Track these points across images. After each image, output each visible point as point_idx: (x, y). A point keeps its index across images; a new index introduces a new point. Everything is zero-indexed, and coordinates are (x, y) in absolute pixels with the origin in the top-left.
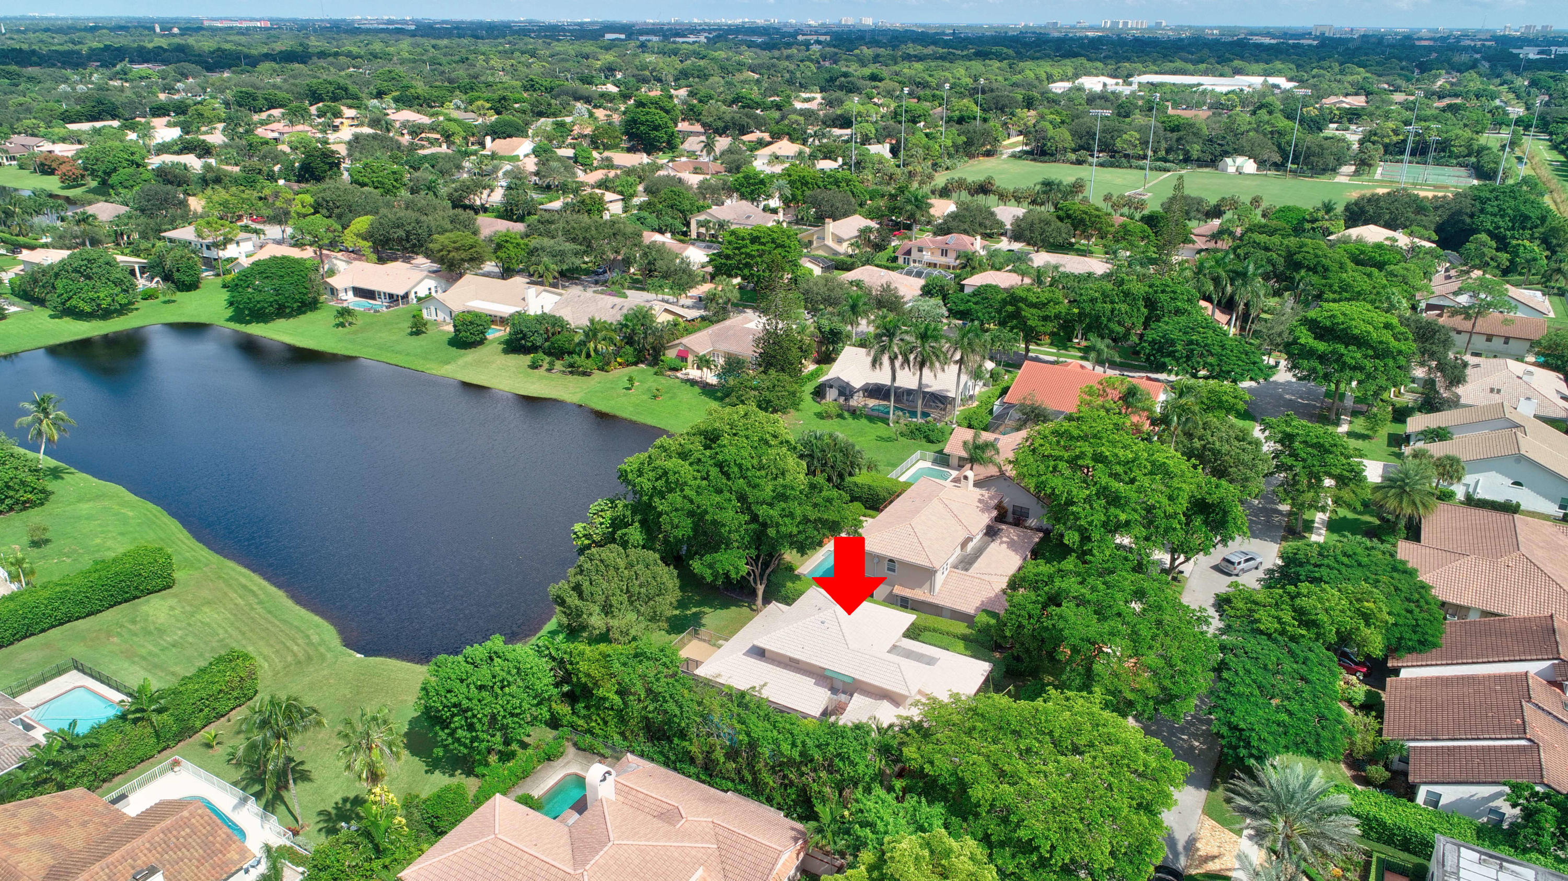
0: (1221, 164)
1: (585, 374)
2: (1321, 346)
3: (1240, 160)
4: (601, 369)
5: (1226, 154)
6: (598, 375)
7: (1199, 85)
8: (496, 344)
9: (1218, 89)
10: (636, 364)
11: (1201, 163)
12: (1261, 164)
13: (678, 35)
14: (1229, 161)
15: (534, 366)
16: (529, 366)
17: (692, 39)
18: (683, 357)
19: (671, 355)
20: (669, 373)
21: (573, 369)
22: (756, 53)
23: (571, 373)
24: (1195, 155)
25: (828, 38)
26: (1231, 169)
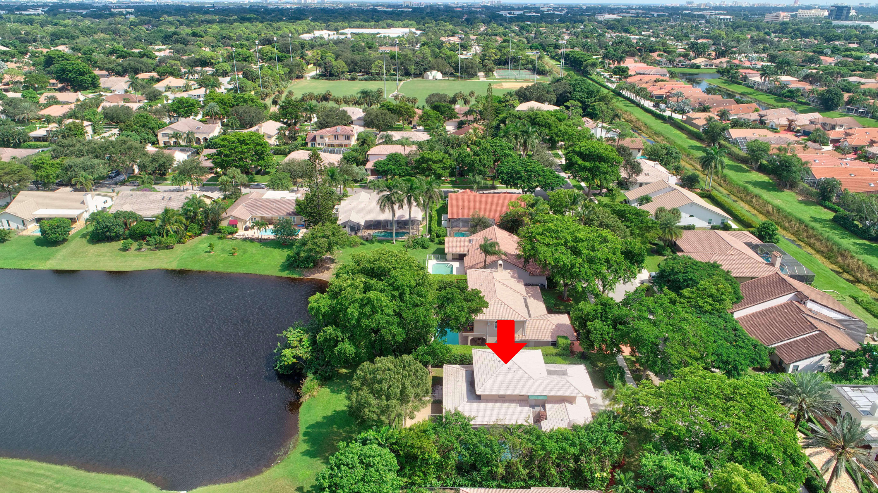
0: (425, 75)
1: (168, 248)
2: (588, 164)
3: (434, 72)
4: (179, 242)
5: (426, 70)
6: (178, 247)
7: (378, 33)
8: (78, 239)
9: (391, 36)
10: (200, 235)
11: (416, 75)
12: (444, 74)
13: (18, 9)
14: (429, 73)
15: (125, 249)
16: (120, 250)
17: (31, 12)
18: (234, 224)
19: (224, 224)
20: (229, 236)
21: (159, 246)
22: (91, 21)
23: (157, 248)
24: (413, 71)
25: (133, 10)
26: (431, 78)
